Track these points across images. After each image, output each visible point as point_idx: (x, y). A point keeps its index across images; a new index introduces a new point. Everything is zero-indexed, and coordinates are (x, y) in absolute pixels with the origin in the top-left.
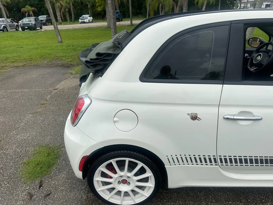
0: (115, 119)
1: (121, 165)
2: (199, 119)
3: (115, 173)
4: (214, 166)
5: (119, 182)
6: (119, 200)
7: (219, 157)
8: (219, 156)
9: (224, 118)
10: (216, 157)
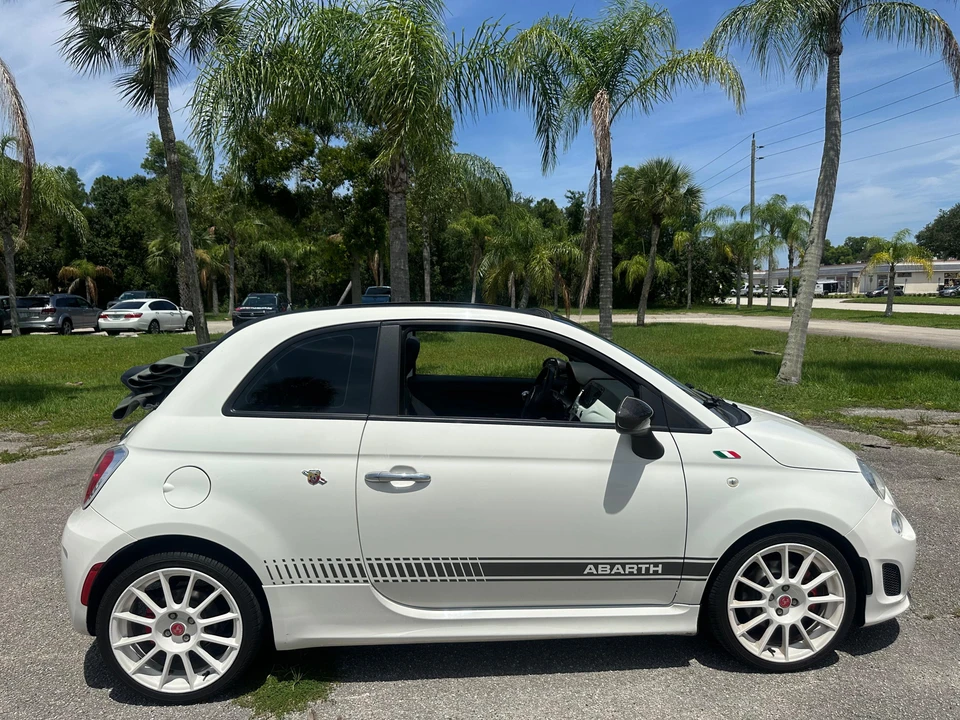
0: (167, 485)
1: (178, 585)
2: (324, 482)
3: (162, 604)
4: (361, 584)
7: (367, 562)
8: (368, 559)
10: (361, 562)
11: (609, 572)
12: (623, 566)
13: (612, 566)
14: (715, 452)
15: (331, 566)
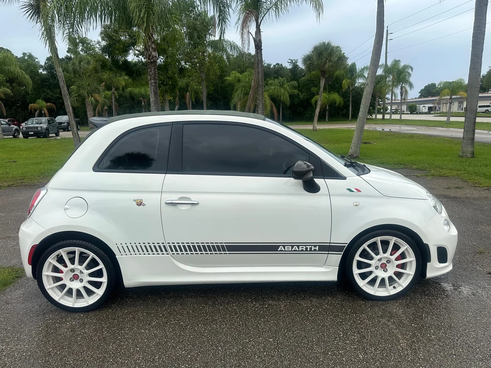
0: (66, 206)
2: (144, 205)
3: (65, 265)
4: (165, 255)
5: (72, 280)
6: (71, 302)
7: (168, 245)
8: (168, 243)
9: (166, 203)
10: (165, 244)
11: (291, 249)
12: (298, 247)
13: (292, 247)
14: (347, 189)
15: (150, 246)
